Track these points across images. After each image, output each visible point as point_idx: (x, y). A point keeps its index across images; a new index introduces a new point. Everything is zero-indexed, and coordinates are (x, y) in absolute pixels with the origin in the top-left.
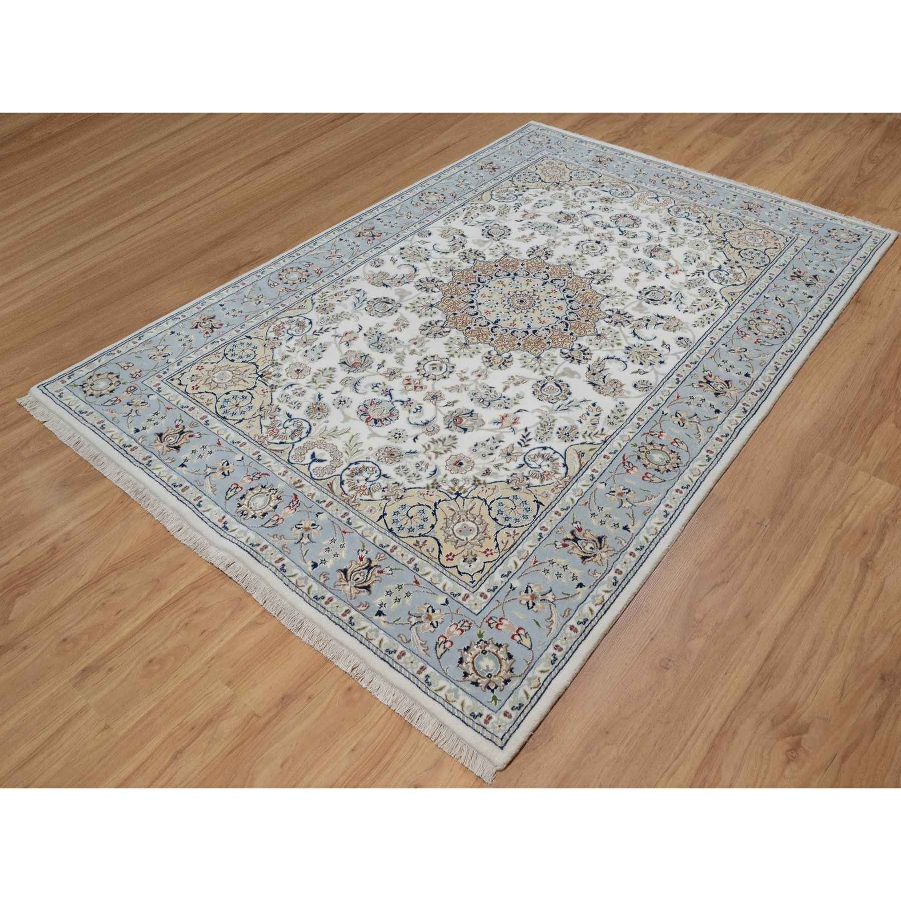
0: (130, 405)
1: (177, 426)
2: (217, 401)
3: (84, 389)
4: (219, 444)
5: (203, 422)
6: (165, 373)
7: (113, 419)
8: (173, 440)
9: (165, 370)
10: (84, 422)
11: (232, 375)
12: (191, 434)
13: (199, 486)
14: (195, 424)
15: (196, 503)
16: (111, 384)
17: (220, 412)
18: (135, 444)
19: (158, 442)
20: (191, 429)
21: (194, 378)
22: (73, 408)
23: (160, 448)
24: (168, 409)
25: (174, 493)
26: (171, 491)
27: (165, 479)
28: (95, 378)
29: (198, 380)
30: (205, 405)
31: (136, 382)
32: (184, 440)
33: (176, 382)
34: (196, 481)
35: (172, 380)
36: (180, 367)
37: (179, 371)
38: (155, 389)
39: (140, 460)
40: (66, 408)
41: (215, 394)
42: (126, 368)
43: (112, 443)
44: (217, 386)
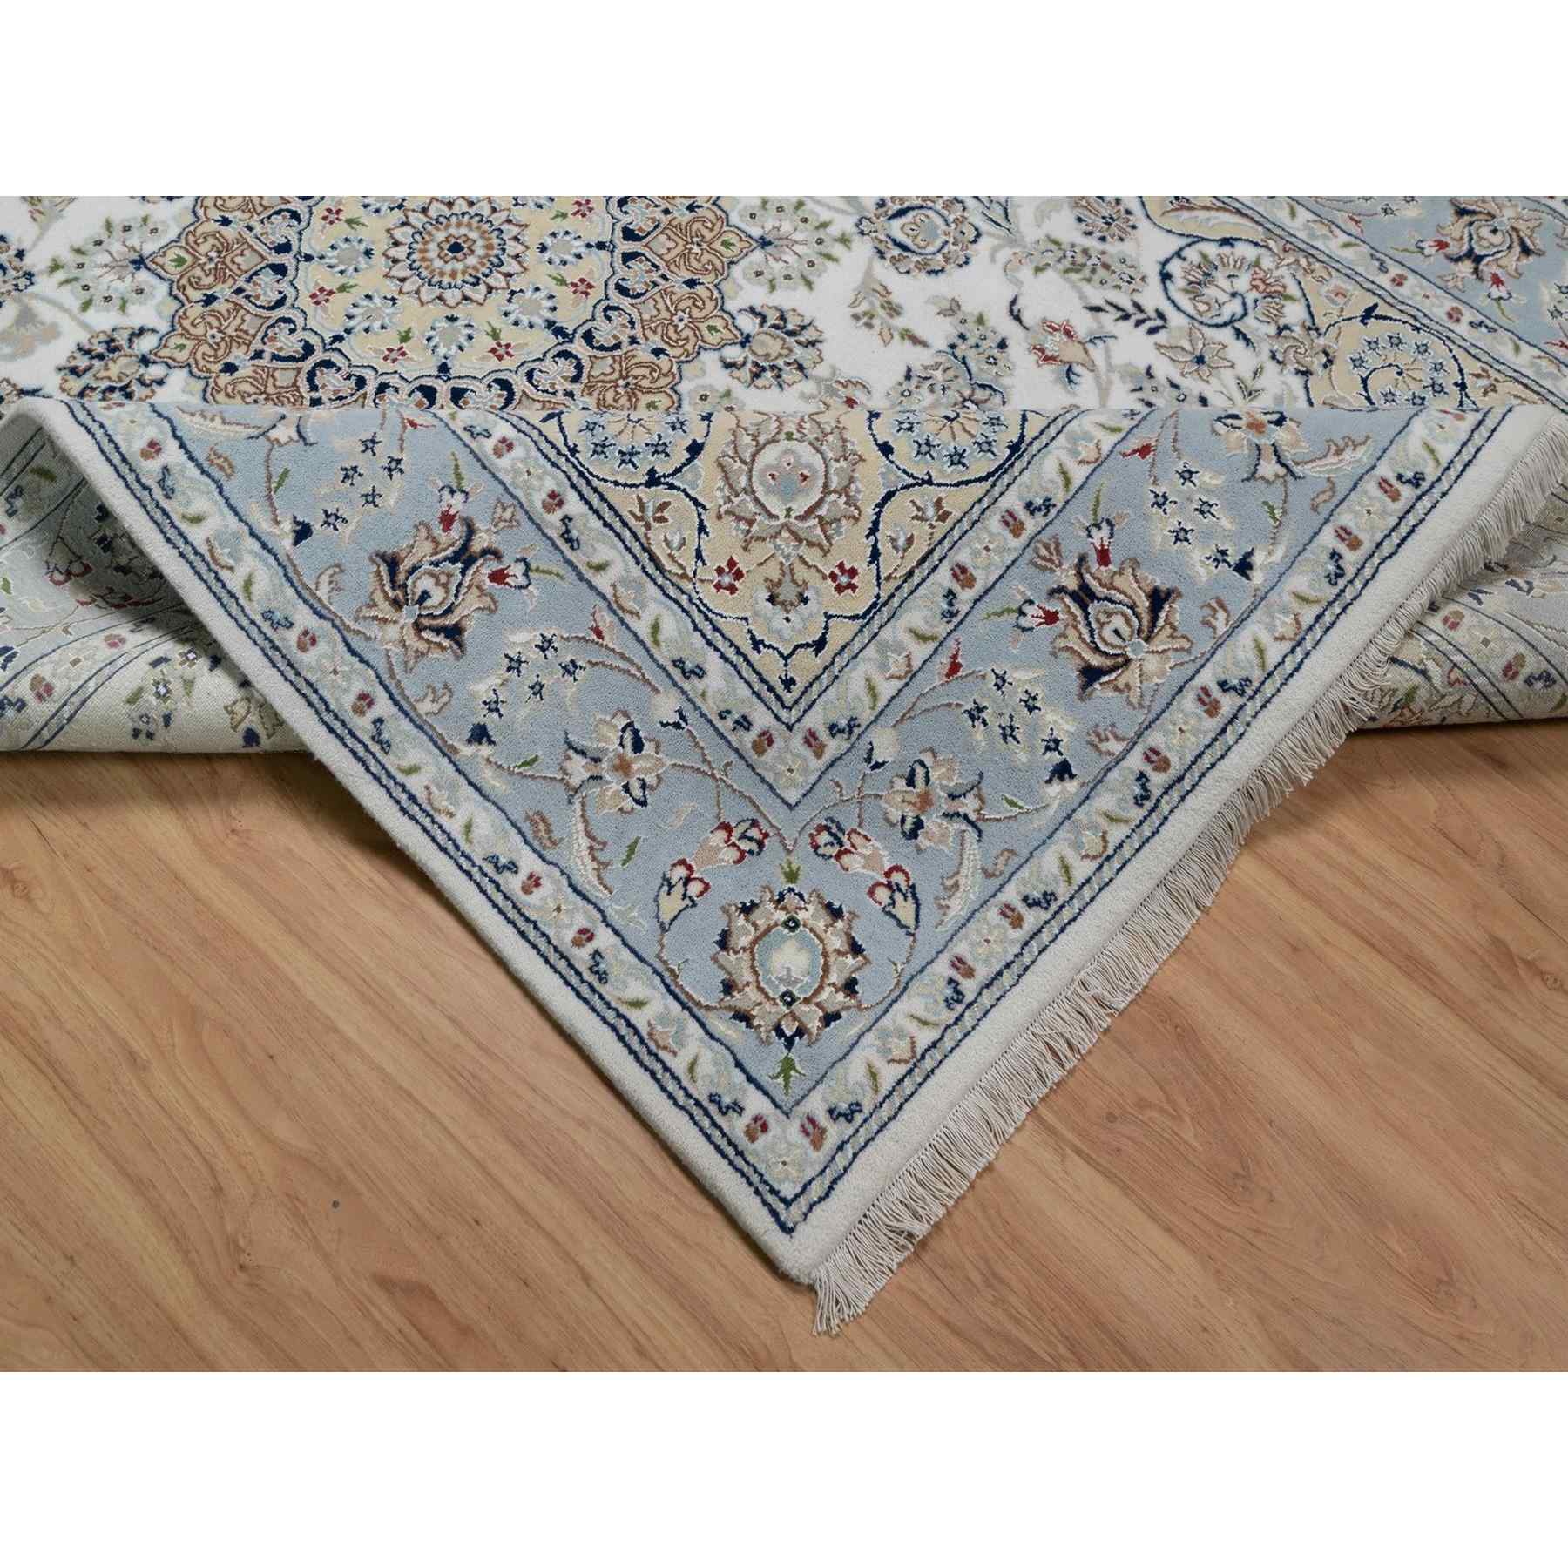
0: (919, 824)
1: (1051, 618)
2: (930, 482)
3: (814, 1024)
4: (1144, 451)
5: (1031, 524)
6: (744, 723)
7: (988, 875)
8: (1118, 622)
9: (726, 726)
10: (1007, 979)
11: (784, 444)
12: (1093, 557)
13: (1335, 497)
14: (1046, 554)
15: (1407, 492)
16: (792, 924)
17: (981, 465)
18: (1135, 761)
19: (1130, 676)
20: (1070, 562)
21: (788, 592)
22: (925, 1037)
23: (1152, 663)
24: (954, 668)
25: (1367, 572)
26: (1358, 584)
27: (1308, 615)
28: (747, 998)
29: (801, 573)
30: (942, 528)
31: (790, 834)
32: (1126, 582)
33: (806, 665)
34: (1315, 509)
35: (789, 683)
36: (712, 662)
37: (739, 662)
38: (834, 746)
39: (1213, 724)
40: (928, 1064)
41: (889, 496)
42: (695, 888)
43: (1127, 851)
44: (843, 491)
